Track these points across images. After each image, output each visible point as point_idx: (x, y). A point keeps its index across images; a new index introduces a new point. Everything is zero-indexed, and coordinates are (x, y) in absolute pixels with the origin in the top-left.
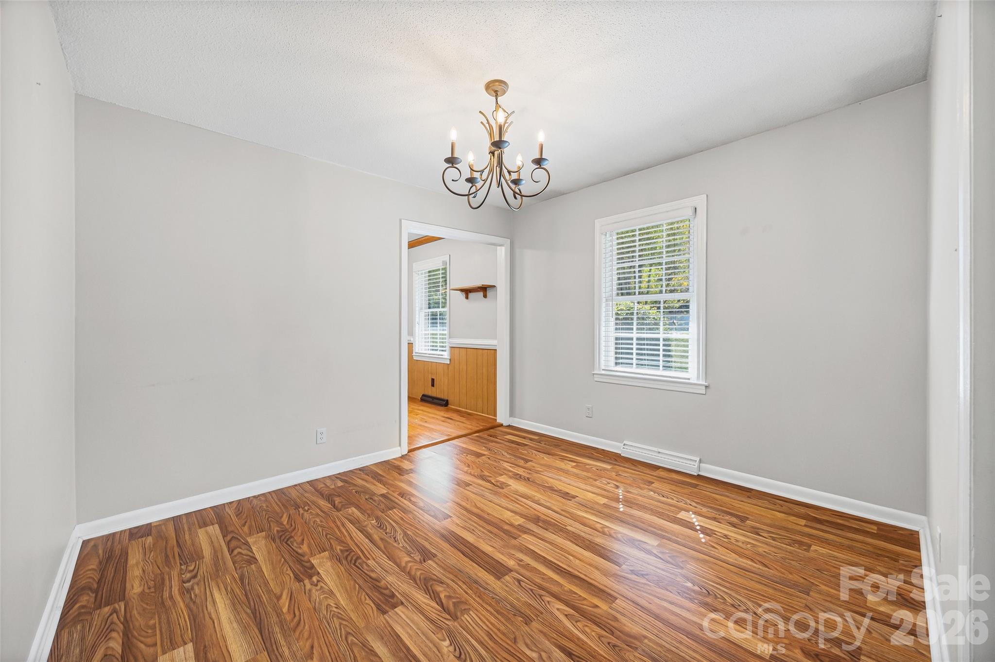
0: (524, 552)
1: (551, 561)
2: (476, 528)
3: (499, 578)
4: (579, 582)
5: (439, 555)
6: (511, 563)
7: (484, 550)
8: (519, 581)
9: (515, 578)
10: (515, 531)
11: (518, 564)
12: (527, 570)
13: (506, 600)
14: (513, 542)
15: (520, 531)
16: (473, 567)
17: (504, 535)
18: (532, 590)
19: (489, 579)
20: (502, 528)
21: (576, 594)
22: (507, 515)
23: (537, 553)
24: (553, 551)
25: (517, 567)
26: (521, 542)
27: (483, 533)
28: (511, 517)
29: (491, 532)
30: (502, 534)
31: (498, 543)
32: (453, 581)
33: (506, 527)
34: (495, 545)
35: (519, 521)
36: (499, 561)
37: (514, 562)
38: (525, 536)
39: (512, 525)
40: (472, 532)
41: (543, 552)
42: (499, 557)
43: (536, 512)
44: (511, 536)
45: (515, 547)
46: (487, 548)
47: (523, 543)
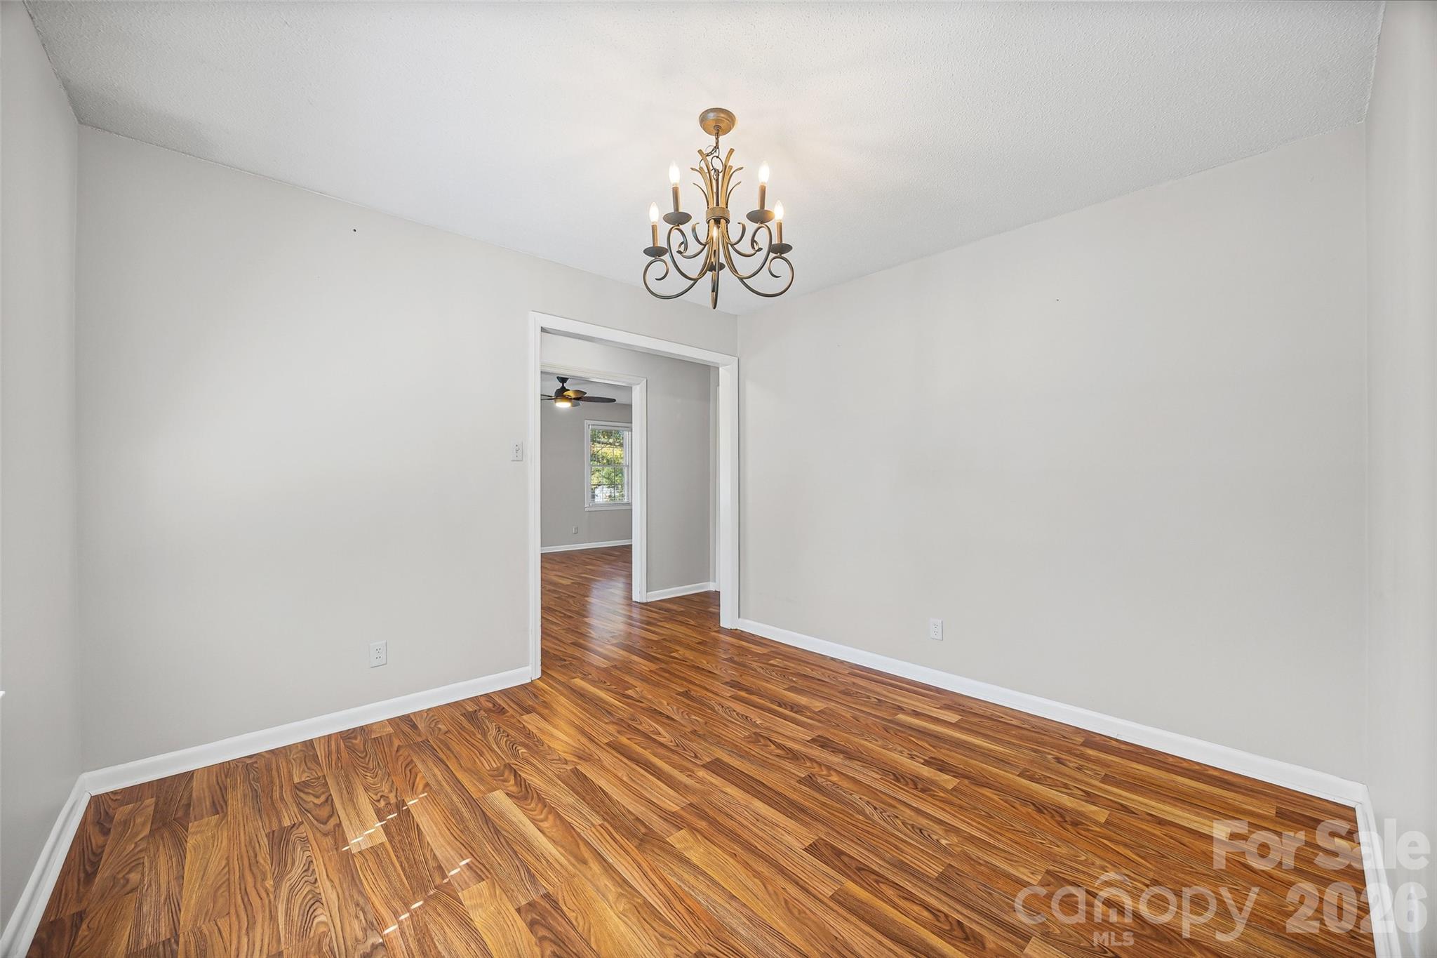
0: (682, 786)
1: (652, 774)
2: (753, 825)
3: (717, 759)
4: (633, 755)
5: (794, 783)
6: (702, 773)
7: (736, 789)
8: (696, 757)
9: (700, 759)
10: (688, 816)
11: (693, 773)
12: (684, 767)
13: (711, 744)
14: (694, 799)
15: (681, 817)
16: (748, 771)
17: (707, 810)
18: (685, 750)
19: (726, 758)
20: (710, 823)
21: (642, 747)
22: (696, 854)
23: (666, 784)
24: (642, 786)
25: (695, 769)
26: (684, 800)
27: (741, 815)
28: (691, 848)
29: (727, 815)
30: (711, 813)
31: (717, 798)
32: (766, 757)
33: (702, 824)
34: (722, 795)
35: (678, 839)
36: (715, 776)
37: (698, 774)
38: (675, 808)
39: (693, 829)
40: (758, 817)
41: (657, 786)
42: (717, 781)
43: (640, 859)
44: (696, 808)
45: (695, 792)
46: (732, 790)
47: (681, 797)
